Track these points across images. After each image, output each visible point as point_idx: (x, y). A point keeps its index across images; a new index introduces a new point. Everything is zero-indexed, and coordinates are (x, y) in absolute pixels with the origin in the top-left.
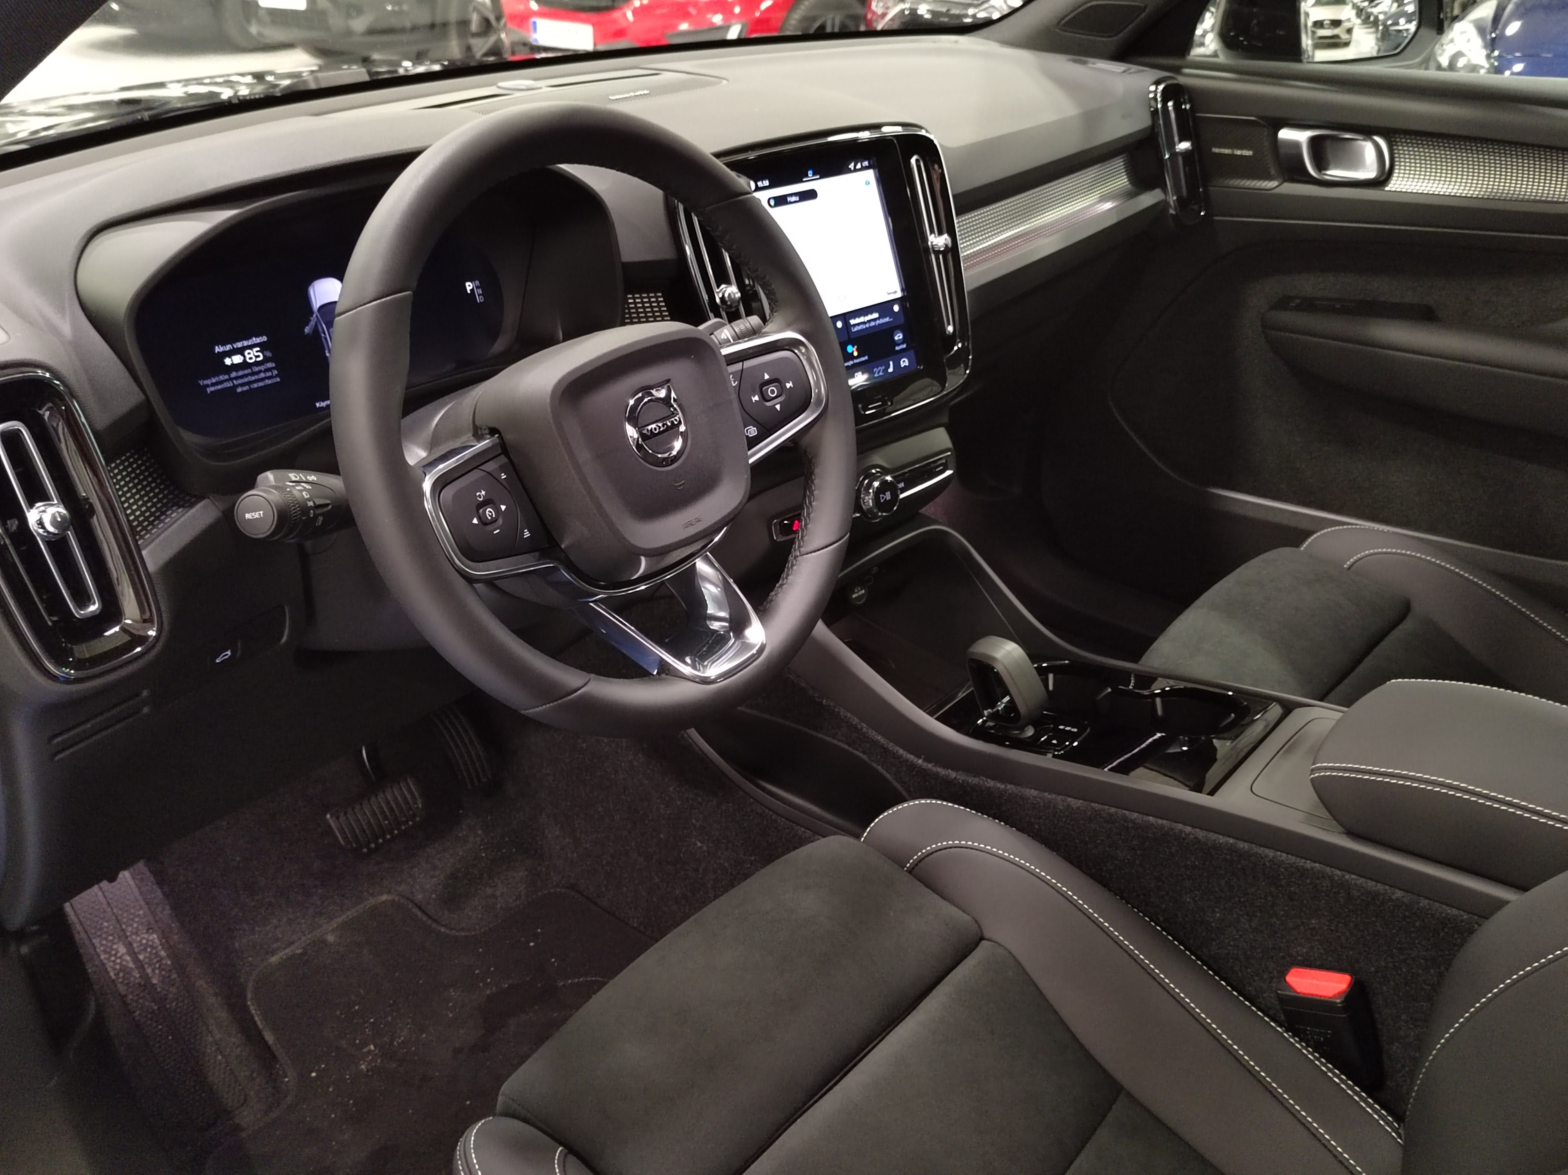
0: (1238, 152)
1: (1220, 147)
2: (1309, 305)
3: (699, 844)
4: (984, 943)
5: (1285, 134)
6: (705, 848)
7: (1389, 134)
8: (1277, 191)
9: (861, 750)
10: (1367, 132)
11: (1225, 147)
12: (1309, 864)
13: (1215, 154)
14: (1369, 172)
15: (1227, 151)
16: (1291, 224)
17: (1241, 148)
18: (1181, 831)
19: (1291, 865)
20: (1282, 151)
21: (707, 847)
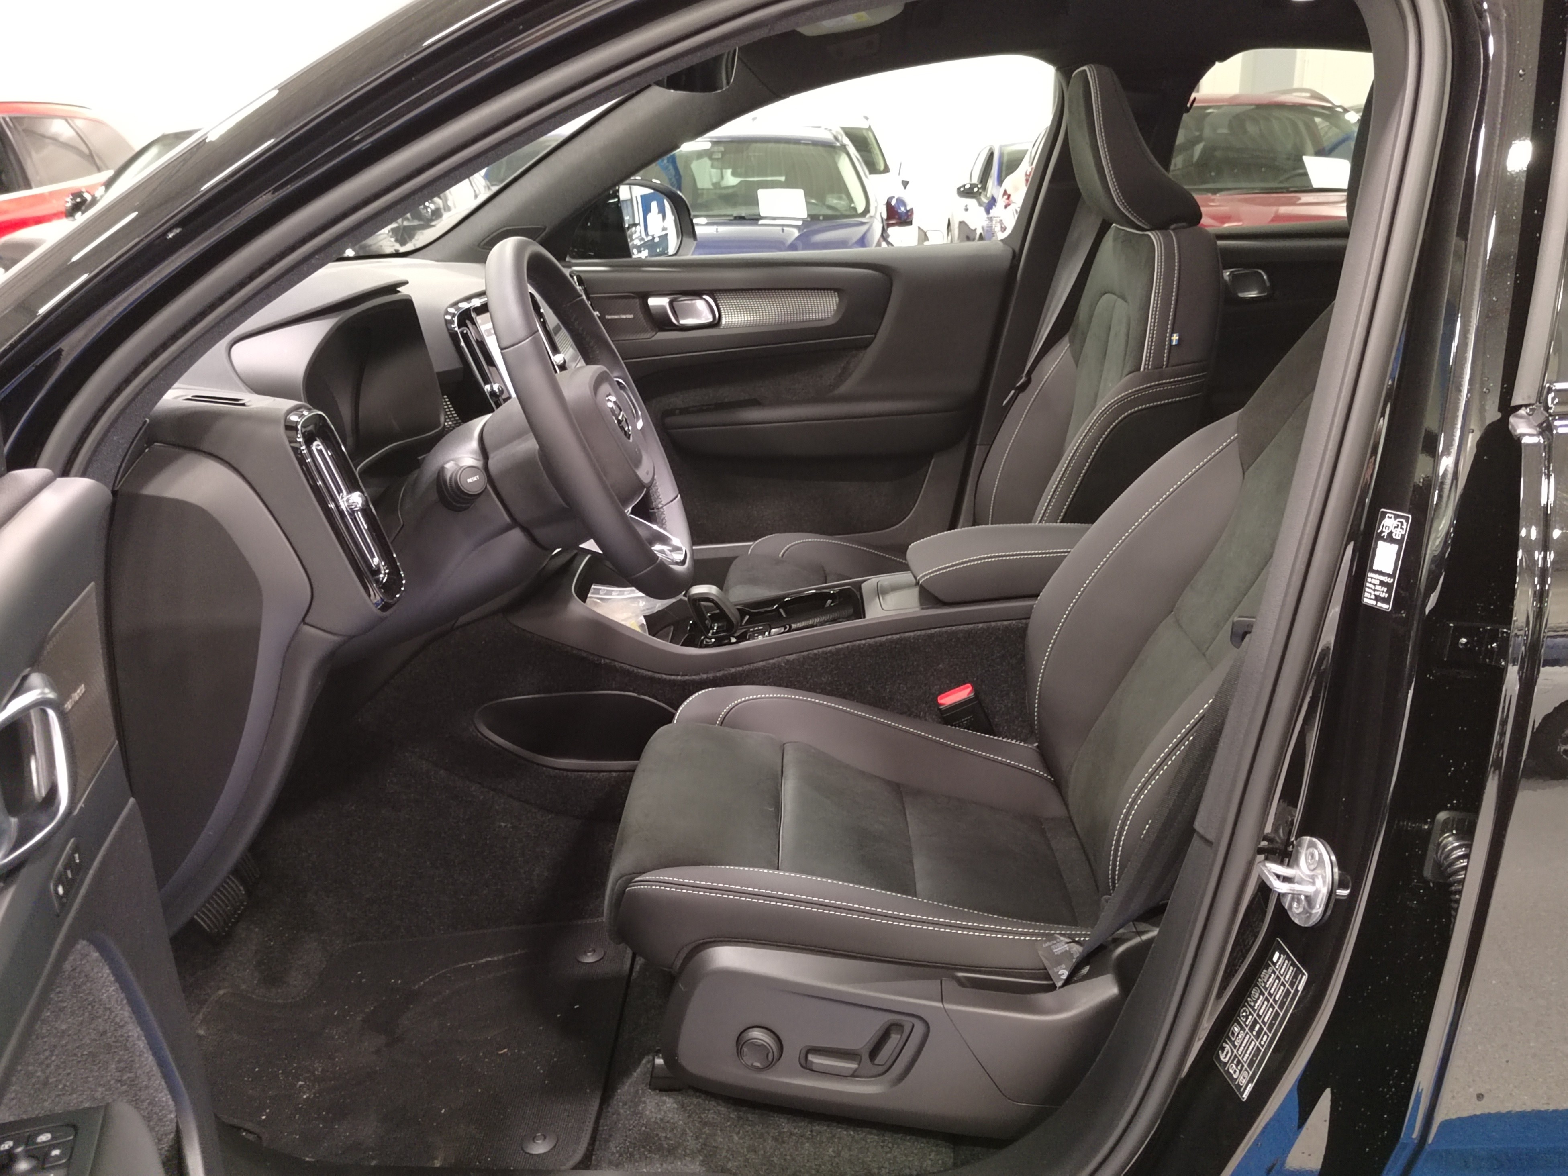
0: (624, 317)
1: (611, 314)
2: (684, 411)
3: (503, 824)
4: (786, 746)
5: (653, 302)
6: (509, 825)
7: (712, 293)
8: (653, 339)
9: (631, 689)
10: (698, 294)
11: (614, 314)
12: (933, 631)
13: (609, 320)
14: (707, 318)
15: (616, 317)
16: (669, 358)
17: (625, 314)
18: (860, 645)
19: (924, 636)
20: (653, 312)
21: (512, 823)
